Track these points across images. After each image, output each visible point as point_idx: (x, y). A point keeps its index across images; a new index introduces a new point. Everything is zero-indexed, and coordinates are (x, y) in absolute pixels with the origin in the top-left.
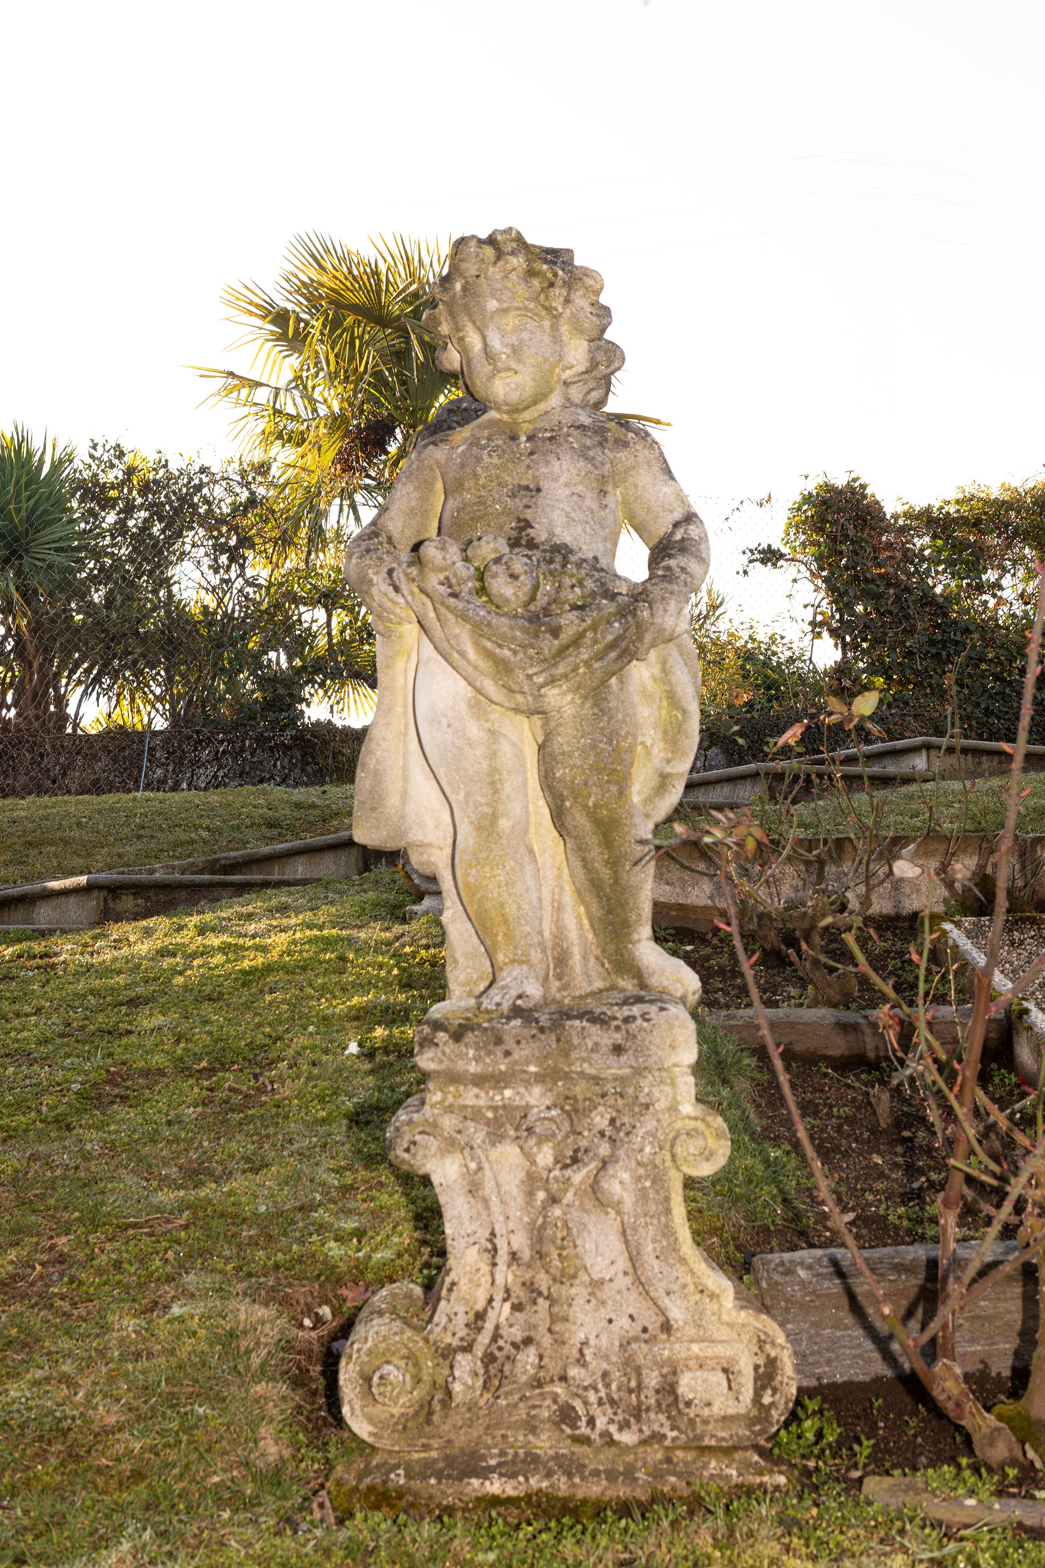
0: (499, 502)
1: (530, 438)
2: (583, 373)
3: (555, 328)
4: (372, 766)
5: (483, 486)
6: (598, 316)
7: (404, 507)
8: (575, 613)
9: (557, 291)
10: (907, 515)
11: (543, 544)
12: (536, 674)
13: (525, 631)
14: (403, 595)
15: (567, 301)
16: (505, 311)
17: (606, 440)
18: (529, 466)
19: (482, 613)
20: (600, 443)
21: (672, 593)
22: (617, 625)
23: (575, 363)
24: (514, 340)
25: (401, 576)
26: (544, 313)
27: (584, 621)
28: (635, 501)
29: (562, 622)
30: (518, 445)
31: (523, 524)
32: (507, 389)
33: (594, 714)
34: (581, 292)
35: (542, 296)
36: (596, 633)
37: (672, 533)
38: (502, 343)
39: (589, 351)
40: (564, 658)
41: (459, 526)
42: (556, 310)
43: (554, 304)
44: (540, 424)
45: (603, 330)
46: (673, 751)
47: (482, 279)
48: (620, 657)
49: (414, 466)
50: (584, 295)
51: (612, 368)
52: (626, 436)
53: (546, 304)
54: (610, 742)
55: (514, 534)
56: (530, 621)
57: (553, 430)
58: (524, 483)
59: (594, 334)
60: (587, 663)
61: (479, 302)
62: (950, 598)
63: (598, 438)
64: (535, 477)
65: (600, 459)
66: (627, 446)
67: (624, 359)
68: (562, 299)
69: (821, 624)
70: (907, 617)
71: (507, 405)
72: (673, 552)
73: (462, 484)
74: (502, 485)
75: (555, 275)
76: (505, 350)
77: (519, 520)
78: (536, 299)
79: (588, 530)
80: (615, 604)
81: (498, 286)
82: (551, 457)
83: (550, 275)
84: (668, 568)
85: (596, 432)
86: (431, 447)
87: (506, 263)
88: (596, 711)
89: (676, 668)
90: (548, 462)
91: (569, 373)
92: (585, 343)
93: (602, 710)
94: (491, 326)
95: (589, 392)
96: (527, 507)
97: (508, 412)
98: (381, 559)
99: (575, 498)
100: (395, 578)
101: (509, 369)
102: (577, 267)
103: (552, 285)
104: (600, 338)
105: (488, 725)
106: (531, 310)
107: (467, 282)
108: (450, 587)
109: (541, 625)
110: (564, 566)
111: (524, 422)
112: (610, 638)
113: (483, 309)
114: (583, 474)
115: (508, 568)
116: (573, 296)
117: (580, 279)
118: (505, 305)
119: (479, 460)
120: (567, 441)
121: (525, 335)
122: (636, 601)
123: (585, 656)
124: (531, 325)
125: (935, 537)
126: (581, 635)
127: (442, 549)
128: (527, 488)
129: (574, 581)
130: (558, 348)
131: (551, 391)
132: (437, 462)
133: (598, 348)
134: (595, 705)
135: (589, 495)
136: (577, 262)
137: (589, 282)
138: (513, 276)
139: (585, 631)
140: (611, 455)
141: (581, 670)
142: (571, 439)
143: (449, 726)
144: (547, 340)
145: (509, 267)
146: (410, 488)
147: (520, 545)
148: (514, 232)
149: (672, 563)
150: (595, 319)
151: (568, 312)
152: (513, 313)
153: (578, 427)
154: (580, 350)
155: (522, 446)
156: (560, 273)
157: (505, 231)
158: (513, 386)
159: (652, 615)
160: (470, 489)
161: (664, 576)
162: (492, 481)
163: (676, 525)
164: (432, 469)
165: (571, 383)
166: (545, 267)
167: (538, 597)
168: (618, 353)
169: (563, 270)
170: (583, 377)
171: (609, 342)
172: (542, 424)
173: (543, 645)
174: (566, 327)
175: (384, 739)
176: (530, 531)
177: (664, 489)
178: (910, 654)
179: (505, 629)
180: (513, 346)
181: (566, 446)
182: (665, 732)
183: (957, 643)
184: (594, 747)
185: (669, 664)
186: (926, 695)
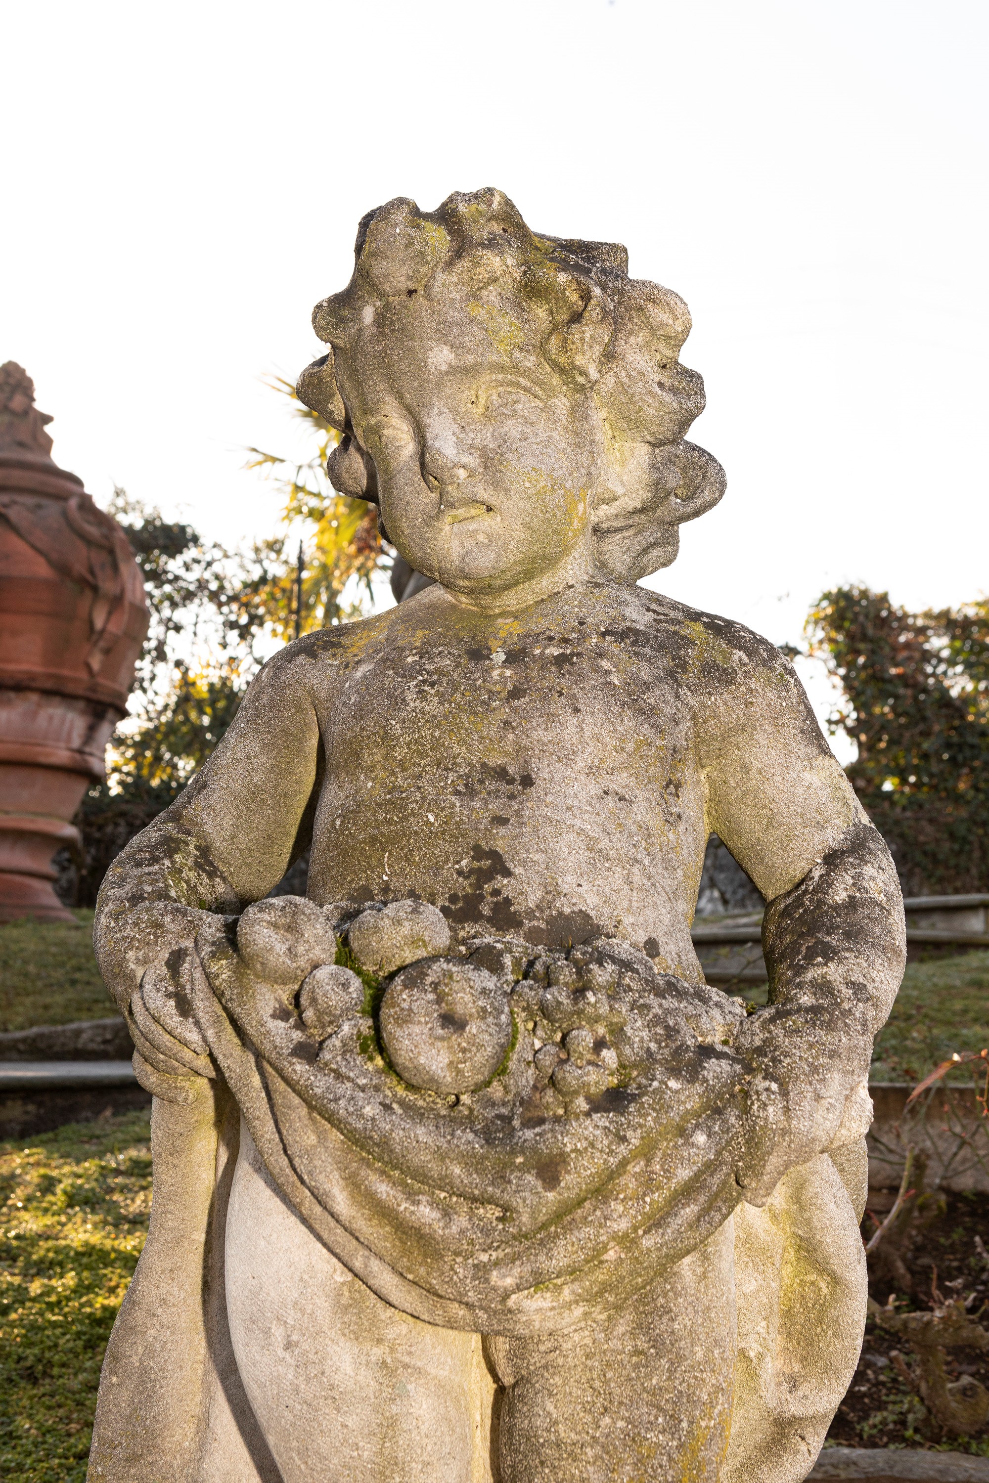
0: (436, 806)
1: (514, 657)
2: (636, 512)
3: (579, 413)
4: (135, 1360)
5: (402, 764)
6: (673, 390)
7: (237, 786)
8: (601, 1119)
9: (588, 331)
10: (928, 615)
11: (530, 914)
12: (497, 1264)
13: (473, 1162)
14: (197, 1023)
15: (609, 356)
16: (468, 372)
17: (684, 666)
18: (507, 723)
19: (368, 1111)
20: (671, 673)
21: (833, 1054)
22: (701, 1138)
23: (620, 491)
24: (486, 437)
25: (198, 974)
26: (556, 380)
27: (623, 1139)
28: (742, 800)
29: (569, 1144)
30: (488, 671)
31: (486, 863)
32: (469, 544)
33: (637, 1352)
34: (640, 338)
35: (554, 341)
36: (648, 1162)
37: (826, 883)
38: (459, 442)
39: (652, 466)
40: (568, 1229)
41: (345, 854)
42: (584, 373)
43: (579, 360)
44: (538, 624)
45: (685, 423)
46: (803, 1359)
47: (420, 299)
48: (705, 1212)
49: (265, 699)
50: (647, 344)
51: (698, 502)
52: (727, 657)
53: (562, 360)
54: (673, 1427)
55: (465, 886)
56: (487, 1136)
57: (566, 641)
58: (495, 761)
59: (665, 430)
60: (627, 1241)
61: (411, 349)
62: (967, 700)
63: (666, 662)
64: (520, 750)
65: (668, 710)
66: (730, 682)
67: (723, 485)
68: (598, 349)
69: (837, 723)
70: (924, 719)
71: (467, 577)
72: (833, 940)
73: (357, 755)
74: (445, 765)
75: (586, 297)
76: (465, 459)
77: (479, 853)
78: (542, 348)
79: (637, 878)
80: (699, 1088)
81: (454, 315)
82: (558, 705)
83: (574, 297)
84: (824, 988)
85: (661, 647)
86: (302, 659)
87: (476, 264)
88: (642, 1343)
89: (827, 1197)
90: (551, 717)
91: (604, 510)
92: (645, 449)
93: (655, 1342)
94: (438, 405)
95: (645, 551)
96: (500, 821)
97: (470, 592)
98: (158, 925)
99: (610, 801)
100: (184, 979)
101: (474, 501)
102: (633, 283)
103: (576, 318)
104: (676, 438)
105: (378, 1352)
106: (527, 373)
107: (387, 306)
108: (301, 1025)
109: (513, 1153)
110: (579, 993)
111: (503, 614)
112: (684, 1174)
113: (421, 365)
114: (630, 746)
115: (439, 1001)
116: (621, 346)
117: (641, 309)
118: (470, 359)
119: (397, 701)
120: (597, 669)
121: (512, 428)
122: (749, 1070)
123: (623, 1225)
124: (526, 405)
125: (953, 638)
126: (613, 1175)
127: (289, 928)
128: (501, 774)
129: (601, 1030)
130: (584, 459)
131: (567, 550)
132: (311, 692)
133: (670, 461)
134: (641, 1327)
135: (641, 795)
136: (634, 273)
137: (660, 315)
138: (491, 294)
139: (624, 1163)
140: (692, 701)
141: (611, 1255)
142: (605, 664)
143: (289, 1346)
144: (561, 439)
145: (482, 273)
146: (253, 745)
147: (477, 917)
148: (497, 199)
149: (833, 972)
150: (668, 397)
151: (610, 379)
152: (486, 377)
153: (622, 636)
154: (632, 464)
155: (495, 674)
156: (597, 291)
157: (476, 196)
158: (481, 538)
159: (787, 1110)
160: (372, 769)
161: (815, 1010)
162: (422, 755)
163: (832, 859)
164: (300, 709)
165: (608, 531)
166: (562, 277)
167: (512, 1065)
168: (711, 472)
169: (603, 288)
170: (636, 519)
171: (694, 448)
172: (544, 623)
173: (516, 1202)
174: (603, 414)
175: (163, 1302)
176: (501, 882)
177: (807, 776)
178: (925, 756)
179: (425, 1157)
180: (484, 452)
181: (594, 680)
182: (788, 1314)
183: (972, 747)
184: (633, 1439)
185: (810, 1191)
186: (940, 799)
